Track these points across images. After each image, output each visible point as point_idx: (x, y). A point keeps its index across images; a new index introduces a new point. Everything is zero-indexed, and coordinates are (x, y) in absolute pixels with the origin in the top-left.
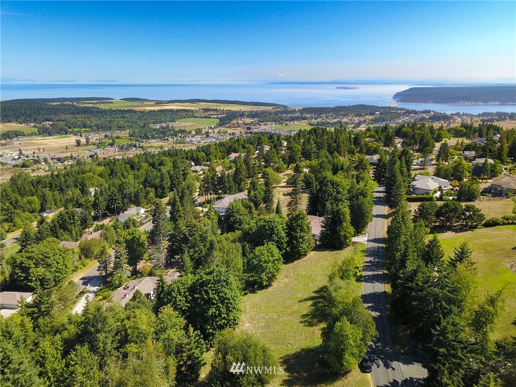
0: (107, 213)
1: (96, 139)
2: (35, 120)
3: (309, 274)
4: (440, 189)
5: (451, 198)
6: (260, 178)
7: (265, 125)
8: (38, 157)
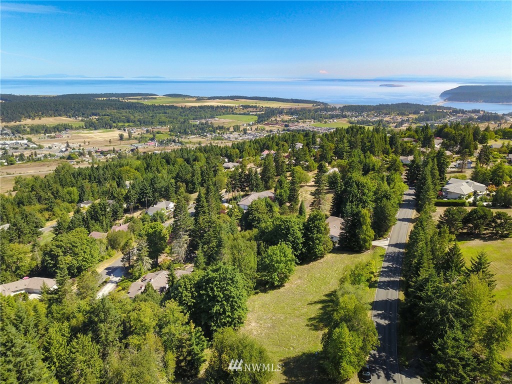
0: (138, 206)
1: (138, 134)
2: (83, 114)
3: (323, 276)
4: (475, 193)
5: (485, 204)
6: (289, 177)
7: (304, 122)
8: (83, 149)
